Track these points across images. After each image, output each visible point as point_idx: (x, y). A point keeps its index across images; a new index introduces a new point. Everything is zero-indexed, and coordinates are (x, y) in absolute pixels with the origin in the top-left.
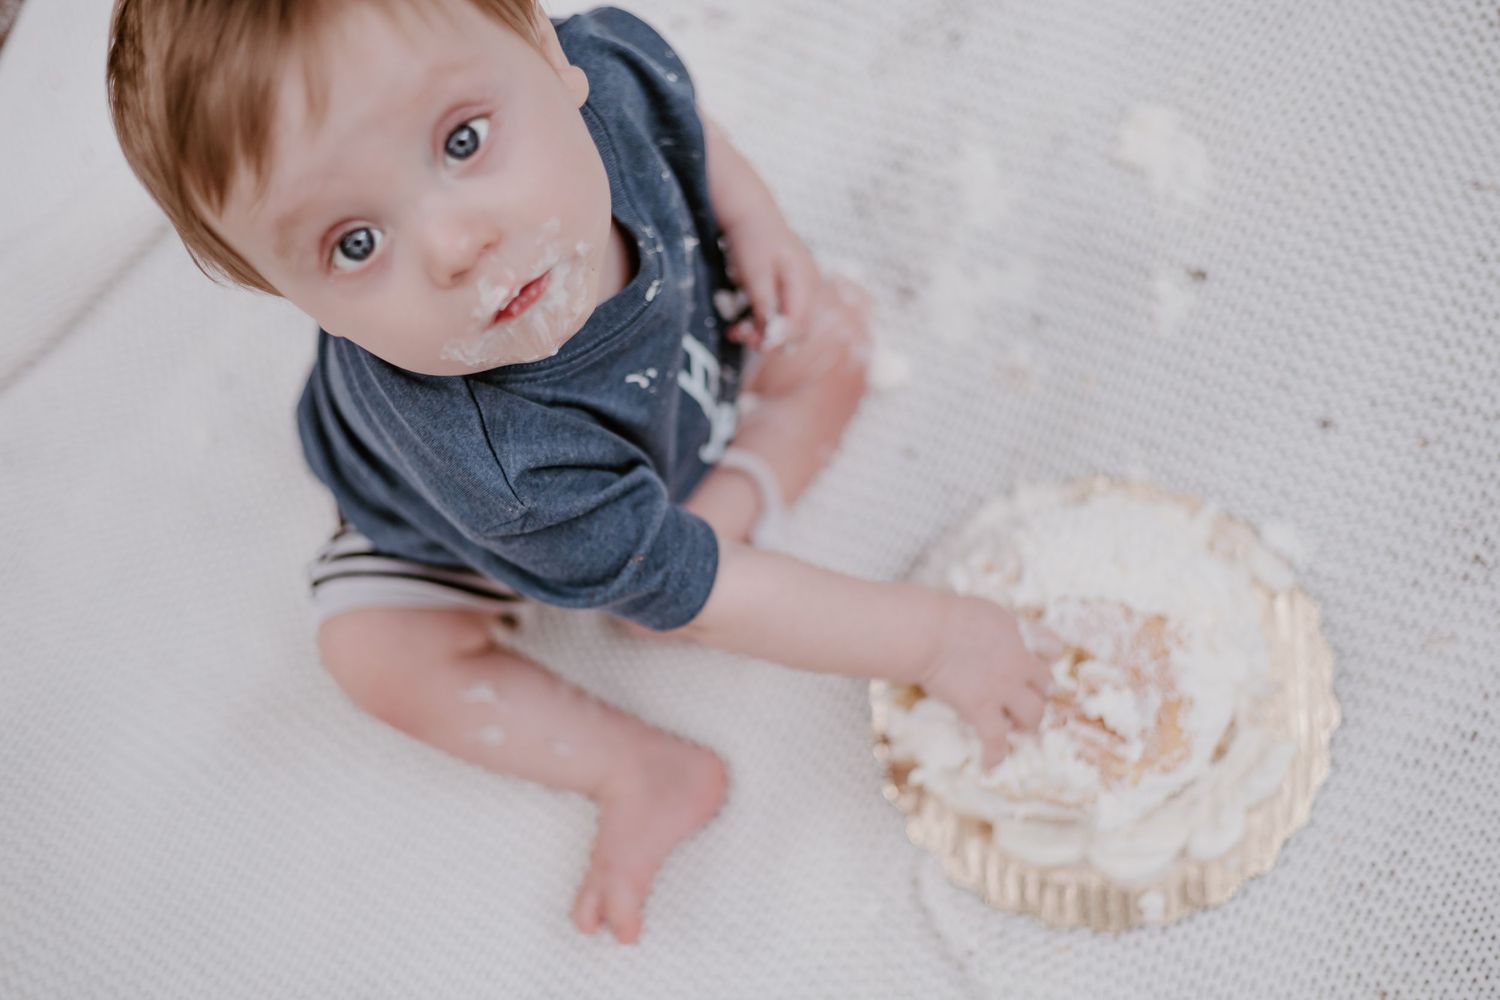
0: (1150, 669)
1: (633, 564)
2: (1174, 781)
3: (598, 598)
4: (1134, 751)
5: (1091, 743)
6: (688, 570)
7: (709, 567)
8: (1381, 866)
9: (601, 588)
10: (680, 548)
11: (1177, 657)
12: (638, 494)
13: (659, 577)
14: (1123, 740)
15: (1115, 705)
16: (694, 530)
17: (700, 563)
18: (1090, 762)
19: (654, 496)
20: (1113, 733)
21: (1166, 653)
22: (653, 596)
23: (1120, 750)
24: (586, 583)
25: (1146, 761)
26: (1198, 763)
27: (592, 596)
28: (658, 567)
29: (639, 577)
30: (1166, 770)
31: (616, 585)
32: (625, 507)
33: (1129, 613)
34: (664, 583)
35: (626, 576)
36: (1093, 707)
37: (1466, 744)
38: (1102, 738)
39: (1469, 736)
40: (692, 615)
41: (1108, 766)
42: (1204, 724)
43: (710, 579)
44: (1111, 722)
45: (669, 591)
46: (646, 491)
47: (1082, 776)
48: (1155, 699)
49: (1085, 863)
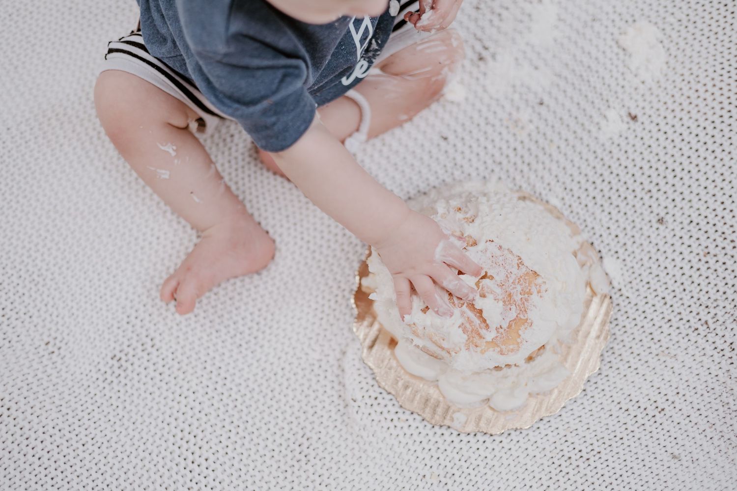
0: (517, 297)
1: (265, 104)
2: (502, 360)
3: (239, 113)
4: (490, 336)
5: (470, 322)
6: (290, 124)
7: (302, 128)
8: (583, 453)
9: (244, 108)
10: (292, 110)
11: (535, 297)
12: (291, 70)
13: (273, 119)
14: (487, 326)
15: (491, 307)
16: (305, 106)
17: (298, 124)
18: (465, 331)
19: (298, 76)
20: (485, 321)
21: (530, 293)
22: (266, 128)
23: (483, 332)
24: (238, 101)
25: (493, 343)
26: (518, 358)
27: (237, 109)
28: (276, 113)
29: (265, 112)
30: (502, 353)
31: (252, 109)
32: (280, 73)
33: (520, 264)
34: (274, 124)
35: (259, 107)
36: (479, 303)
37: (656, 412)
38: (477, 321)
39: (659, 409)
40: (283, 148)
41: (473, 337)
42: (531, 339)
43: (299, 134)
44: (484, 315)
45: (276, 128)
46: (296, 72)
47: (458, 337)
48: (513, 314)
49: (435, 383)
